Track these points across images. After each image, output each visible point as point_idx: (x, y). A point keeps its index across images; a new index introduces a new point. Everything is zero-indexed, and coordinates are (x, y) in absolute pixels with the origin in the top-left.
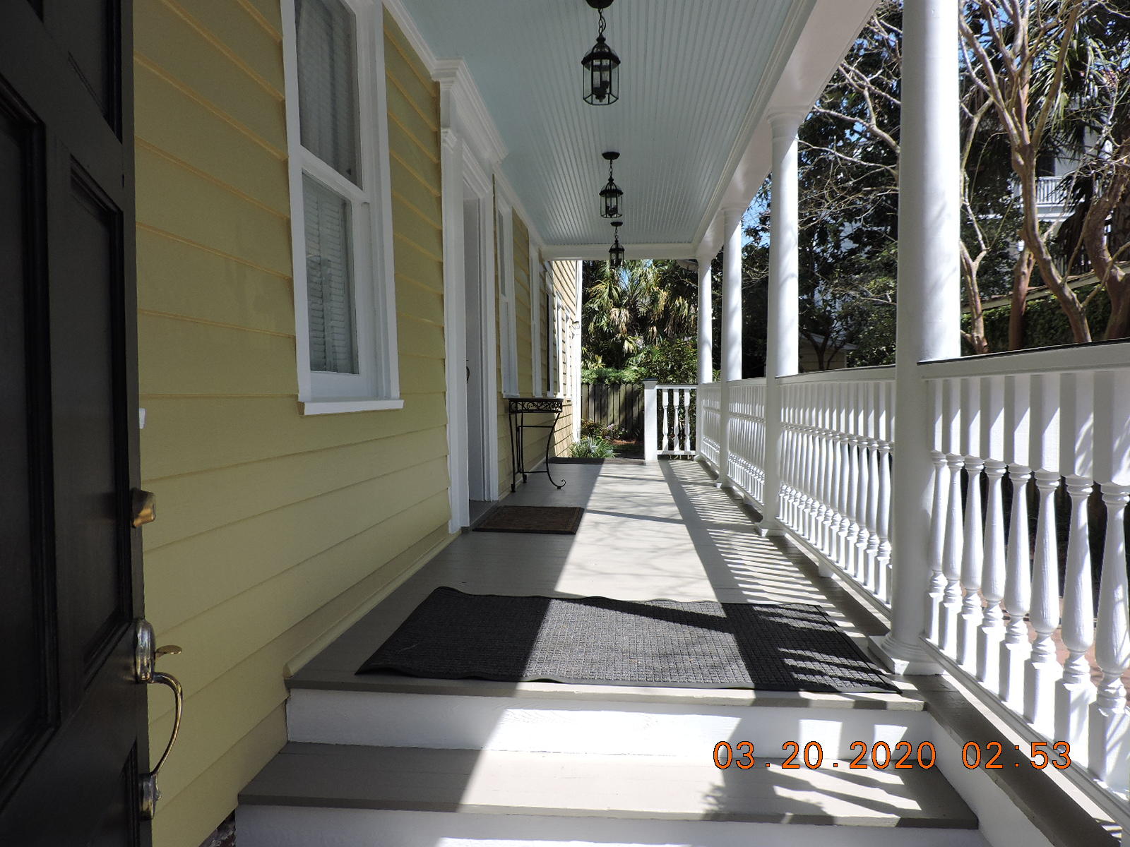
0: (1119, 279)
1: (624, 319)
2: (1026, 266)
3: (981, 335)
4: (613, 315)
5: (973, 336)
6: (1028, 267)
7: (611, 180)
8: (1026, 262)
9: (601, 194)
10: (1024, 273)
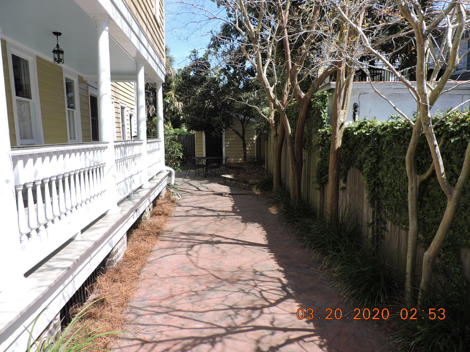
0: (302, 97)
1: (180, 106)
2: (286, 90)
3: (272, 119)
4: (176, 105)
5: (269, 119)
6: (287, 90)
7: (58, 45)
8: (286, 88)
9: (53, 52)
10: (285, 93)
